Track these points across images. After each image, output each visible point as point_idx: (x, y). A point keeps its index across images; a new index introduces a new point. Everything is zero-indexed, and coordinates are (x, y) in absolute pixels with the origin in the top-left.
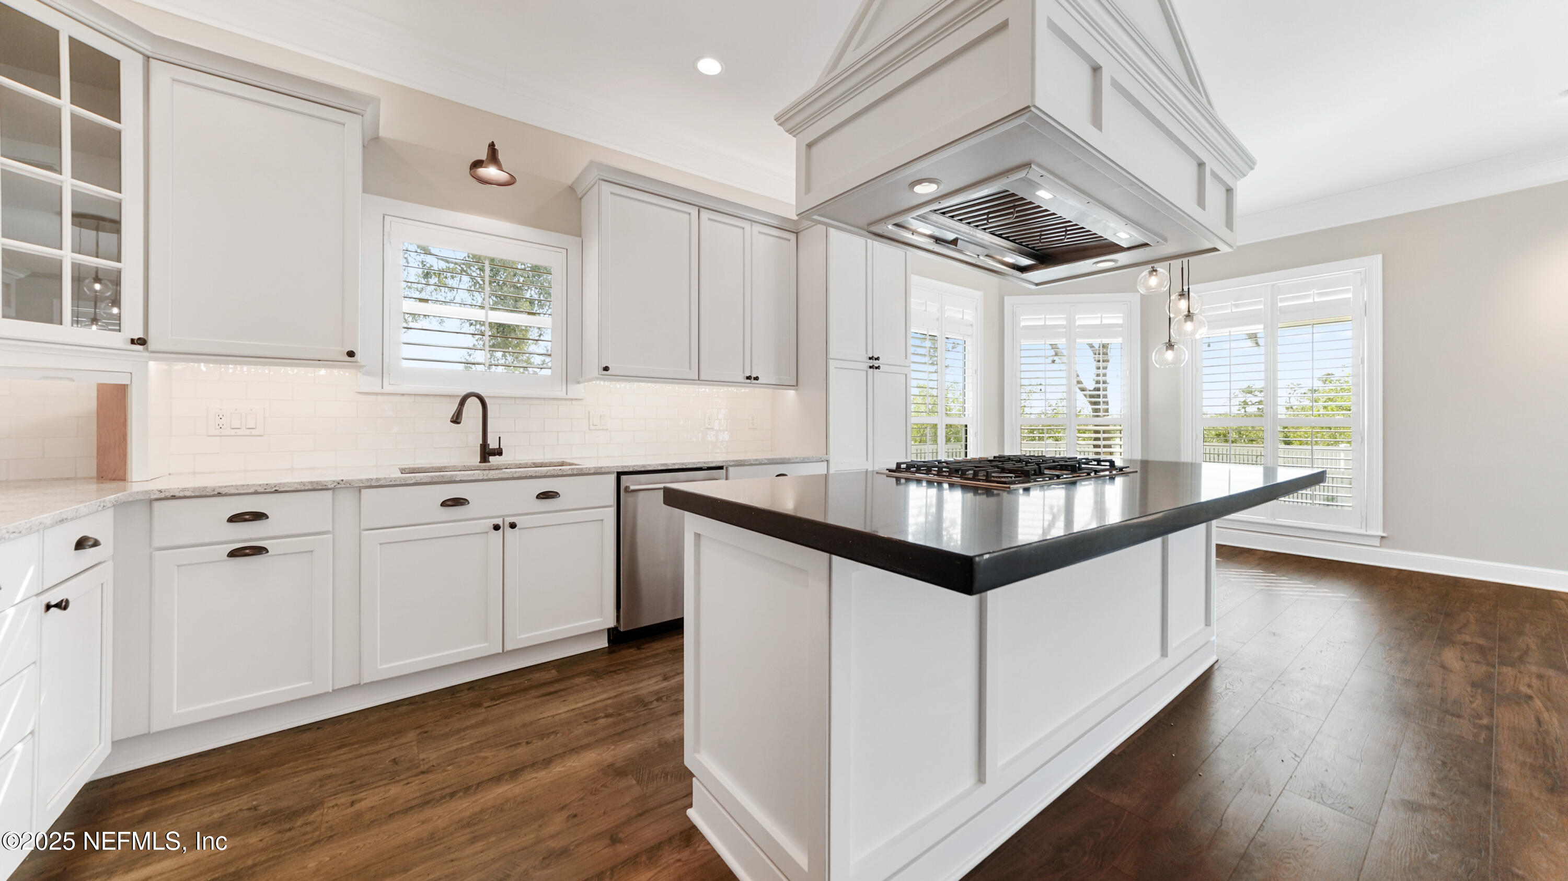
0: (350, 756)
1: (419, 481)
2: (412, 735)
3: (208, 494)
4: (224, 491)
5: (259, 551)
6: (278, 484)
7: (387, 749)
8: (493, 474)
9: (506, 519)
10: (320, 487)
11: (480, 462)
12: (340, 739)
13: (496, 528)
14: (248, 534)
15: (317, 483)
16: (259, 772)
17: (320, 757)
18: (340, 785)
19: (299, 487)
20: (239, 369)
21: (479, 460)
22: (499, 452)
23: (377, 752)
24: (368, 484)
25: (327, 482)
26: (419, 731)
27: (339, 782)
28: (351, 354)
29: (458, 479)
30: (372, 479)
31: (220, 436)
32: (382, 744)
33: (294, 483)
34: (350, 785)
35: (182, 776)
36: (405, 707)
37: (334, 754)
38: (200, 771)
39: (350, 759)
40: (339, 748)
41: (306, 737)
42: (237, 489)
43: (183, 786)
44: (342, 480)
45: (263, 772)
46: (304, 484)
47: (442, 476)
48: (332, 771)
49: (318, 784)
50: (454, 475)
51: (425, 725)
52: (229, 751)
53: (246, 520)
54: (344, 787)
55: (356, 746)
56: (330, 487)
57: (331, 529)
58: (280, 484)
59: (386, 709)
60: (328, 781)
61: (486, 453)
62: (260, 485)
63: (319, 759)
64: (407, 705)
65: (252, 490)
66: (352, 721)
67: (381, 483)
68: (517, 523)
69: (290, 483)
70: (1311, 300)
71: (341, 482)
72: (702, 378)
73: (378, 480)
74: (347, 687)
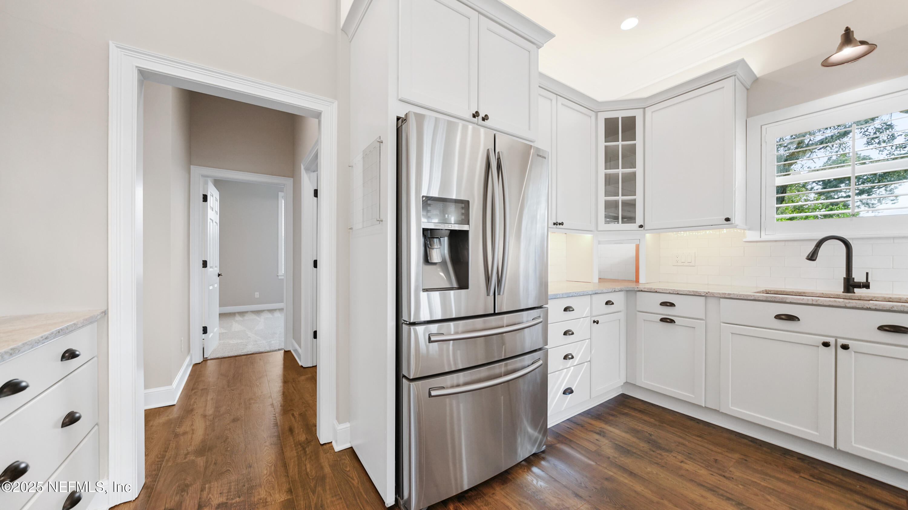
0: (699, 443)
1: (757, 299)
2: (736, 456)
3: (652, 291)
4: (658, 291)
5: (672, 321)
6: (678, 290)
7: (719, 453)
8: (853, 303)
9: (839, 340)
10: (698, 295)
11: (843, 292)
12: (702, 433)
13: (826, 344)
14: (667, 312)
15: (696, 292)
16: (662, 424)
17: (688, 434)
18: (684, 451)
19: (688, 293)
20: (685, 234)
21: (842, 290)
22: (864, 286)
23: (712, 451)
24: (724, 296)
25: (701, 292)
26: (742, 457)
27: (685, 450)
28: (727, 220)
29: (788, 301)
30: (726, 294)
31: (677, 266)
32: (718, 449)
33: (685, 290)
34: (688, 454)
35: (642, 408)
36: (747, 441)
37: (694, 437)
38: (648, 410)
39: (698, 444)
40: (698, 436)
41: (690, 423)
42: (663, 290)
43: (640, 411)
44: (709, 292)
45: (664, 425)
46: (690, 291)
47: (775, 297)
48: (687, 443)
49: (678, 444)
50: (785, 298)
51: (749, 457)
52: (661, 409)
53: (667, 306)
54: (685, 453)
55: (706, 441)
56: (702, 295)
57: (704, 318)
58: (679, 290)
59: (736, 435)
60: (681, 446)
61: (851, 285)
62: (671, 290)
63: (686, 435)
64: (749, 440)
65: (668, 292)
66: (714, 429)
67: (731, 296)
68: (850, 346)
69: (684, 290)
71: (708, 293)
73: (729, 294)
74: (713, 409)
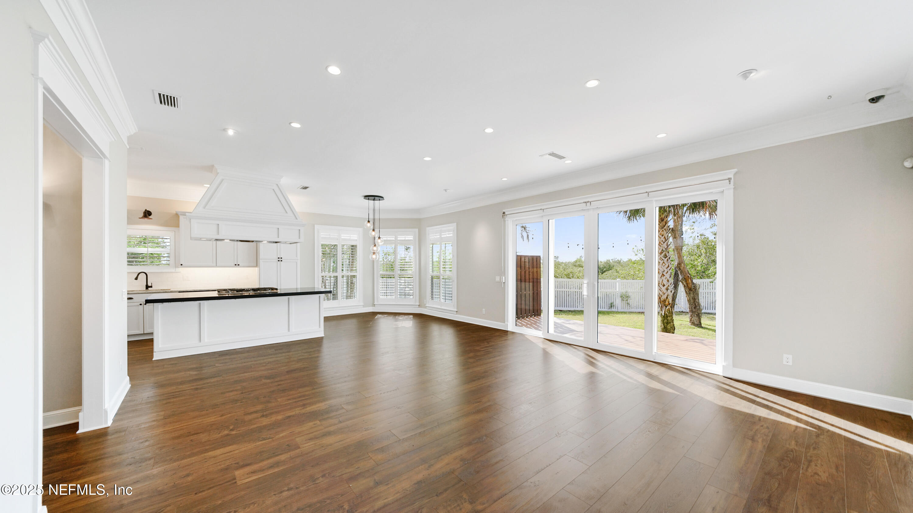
13: (141, 305)
21: (145, 289)
22: (151, 287)
61: (147, 287)
70: (446, 236)
72: (217, 265)
